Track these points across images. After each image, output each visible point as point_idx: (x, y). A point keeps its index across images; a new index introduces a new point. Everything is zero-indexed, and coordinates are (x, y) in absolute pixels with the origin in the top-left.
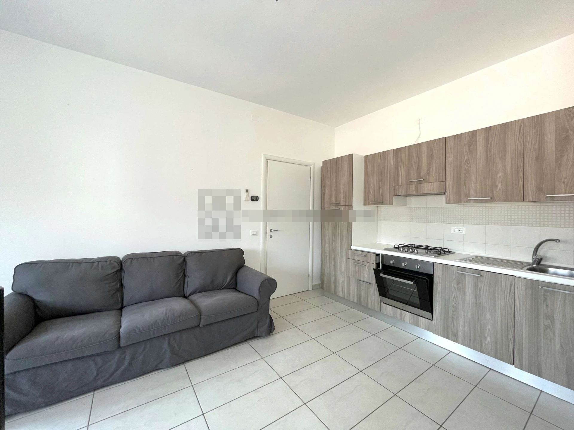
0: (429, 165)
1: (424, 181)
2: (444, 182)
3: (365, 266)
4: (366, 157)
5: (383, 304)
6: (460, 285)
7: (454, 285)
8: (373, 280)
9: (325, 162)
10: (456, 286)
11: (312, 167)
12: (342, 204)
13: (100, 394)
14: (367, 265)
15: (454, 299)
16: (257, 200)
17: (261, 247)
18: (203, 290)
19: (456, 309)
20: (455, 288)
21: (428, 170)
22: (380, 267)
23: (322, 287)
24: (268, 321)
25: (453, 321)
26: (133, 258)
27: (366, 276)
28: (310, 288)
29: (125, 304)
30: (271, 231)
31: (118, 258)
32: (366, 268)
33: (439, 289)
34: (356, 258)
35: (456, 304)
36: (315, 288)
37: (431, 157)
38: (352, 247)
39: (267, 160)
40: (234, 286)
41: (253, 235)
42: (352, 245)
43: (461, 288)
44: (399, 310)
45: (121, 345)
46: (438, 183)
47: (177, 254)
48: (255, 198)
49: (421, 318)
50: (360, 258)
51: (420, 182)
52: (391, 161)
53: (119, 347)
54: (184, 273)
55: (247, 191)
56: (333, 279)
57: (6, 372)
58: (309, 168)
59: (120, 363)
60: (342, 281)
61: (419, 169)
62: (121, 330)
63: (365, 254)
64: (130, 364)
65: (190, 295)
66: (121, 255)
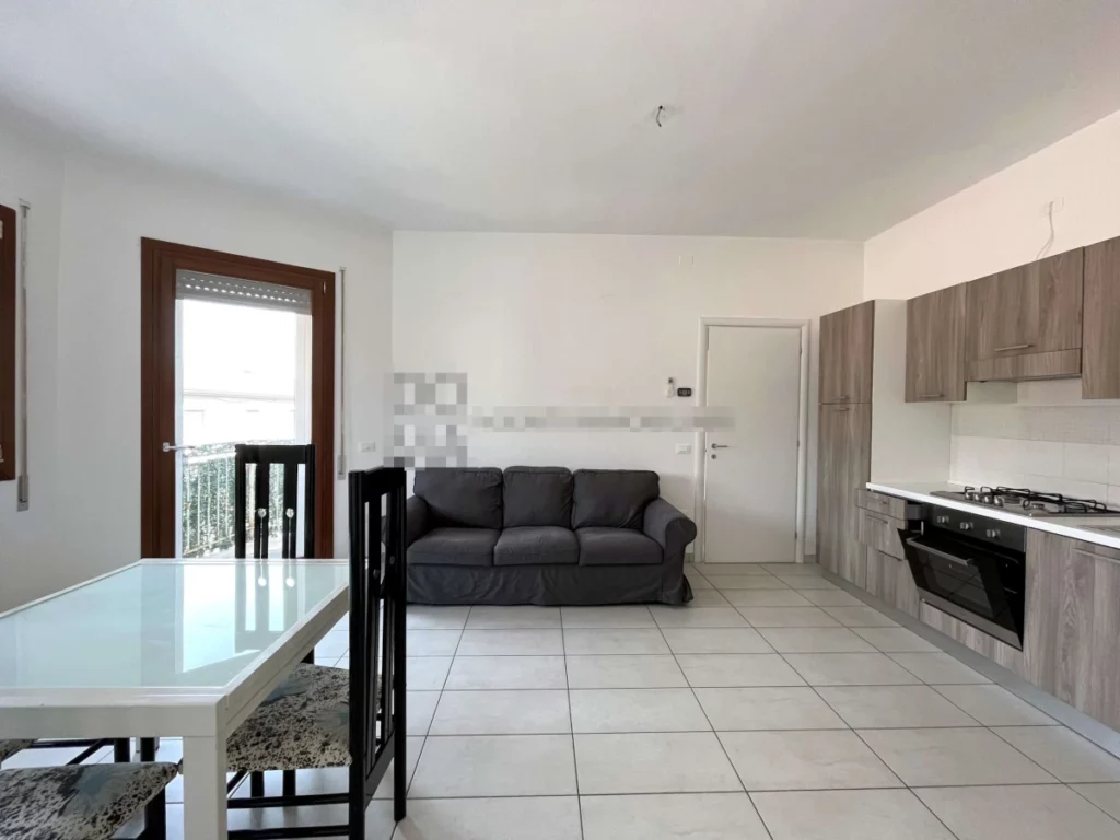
0: (1044, 311)
1: (1031, 349)
2: (1078, 351)
3: (886, 522)
4: (911, 302)
5: (926, 606)
6: (1082, 581)
7: (1069, 577)
8: (901, 553)
9: (824, 320)
10: (1072, 581)
11: (804, 329)
12: (852, 401)
13: (476, 610)
14: (890, 520)
15: (1069, 610)
16: (689, 395)
17: (696, 472)
18: (595, 523)
19: (1071, 633)
20: (1070, 586)
21: (1043, 324)
22: (920, 529)
23: (818, 562)
24: (679, 585)
25: (1065, 658)
26: (515, 471)
27: (888, 543)
28: (799, 560)
29: (505, 525)
30: (714, 446)
31: (500, 470)
32: (888, 526)
33: (1036, 584)
34: (870, 506)
35: (1071, 620)
36: (807, 560)
37: (1048, 294)
38: (869, 486)
39: (707, 328)
40: (638, 524)
41: (682, 452)
42: (869, 481)
43: (1084, 588)
44: (954, 620)
45: (496, 562)
46: (1064, 353)
47: (564, 471)
48: (685, 392)
49: (999, 642)
50: (878, 508)
51: (1023, 351)
52: (962, 306)
53: (493, 565)
54: (572, 498)
55: (671, 381)
56: (834, 547)
57: (408, 561)
58: (797, 330)
59: (494, 583)
60: (851, 550)
61: (1021, 322)
62: (496, 548)
63: (885, 498)
64: (504, 587)
65: (578, 527)
66: (503, 465)
